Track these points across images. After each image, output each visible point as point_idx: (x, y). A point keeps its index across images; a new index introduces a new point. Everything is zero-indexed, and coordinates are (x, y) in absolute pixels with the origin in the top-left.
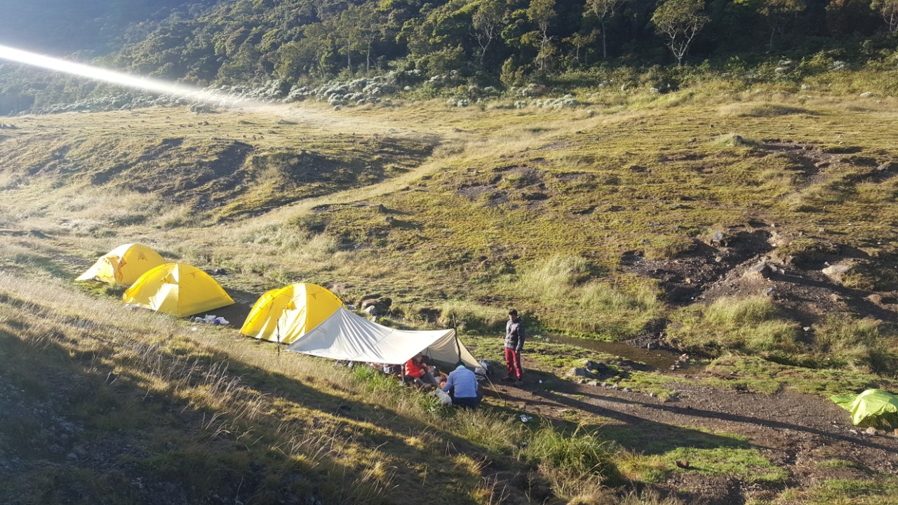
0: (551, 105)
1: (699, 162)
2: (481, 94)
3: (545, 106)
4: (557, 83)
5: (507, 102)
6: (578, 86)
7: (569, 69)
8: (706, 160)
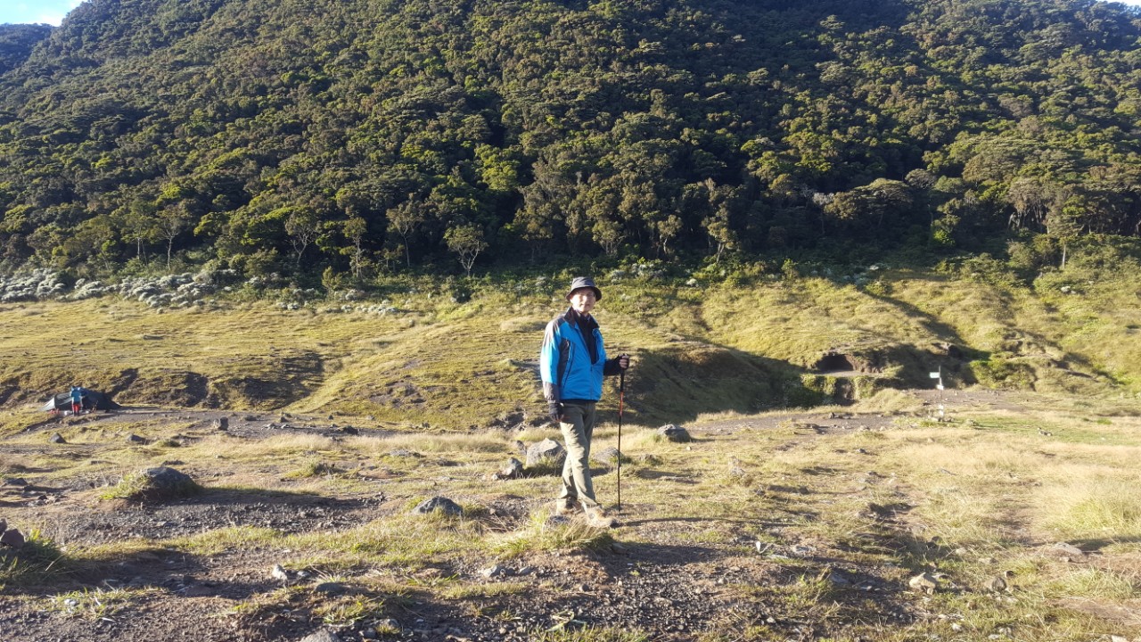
0: (376, 311)
1: (493, 376)
2: (305, 296)
3: (371, 313)
4: (374, 288)
5: (332, 305)
6: (392, 291)
7: (381, 275)
8: (497, 374)
